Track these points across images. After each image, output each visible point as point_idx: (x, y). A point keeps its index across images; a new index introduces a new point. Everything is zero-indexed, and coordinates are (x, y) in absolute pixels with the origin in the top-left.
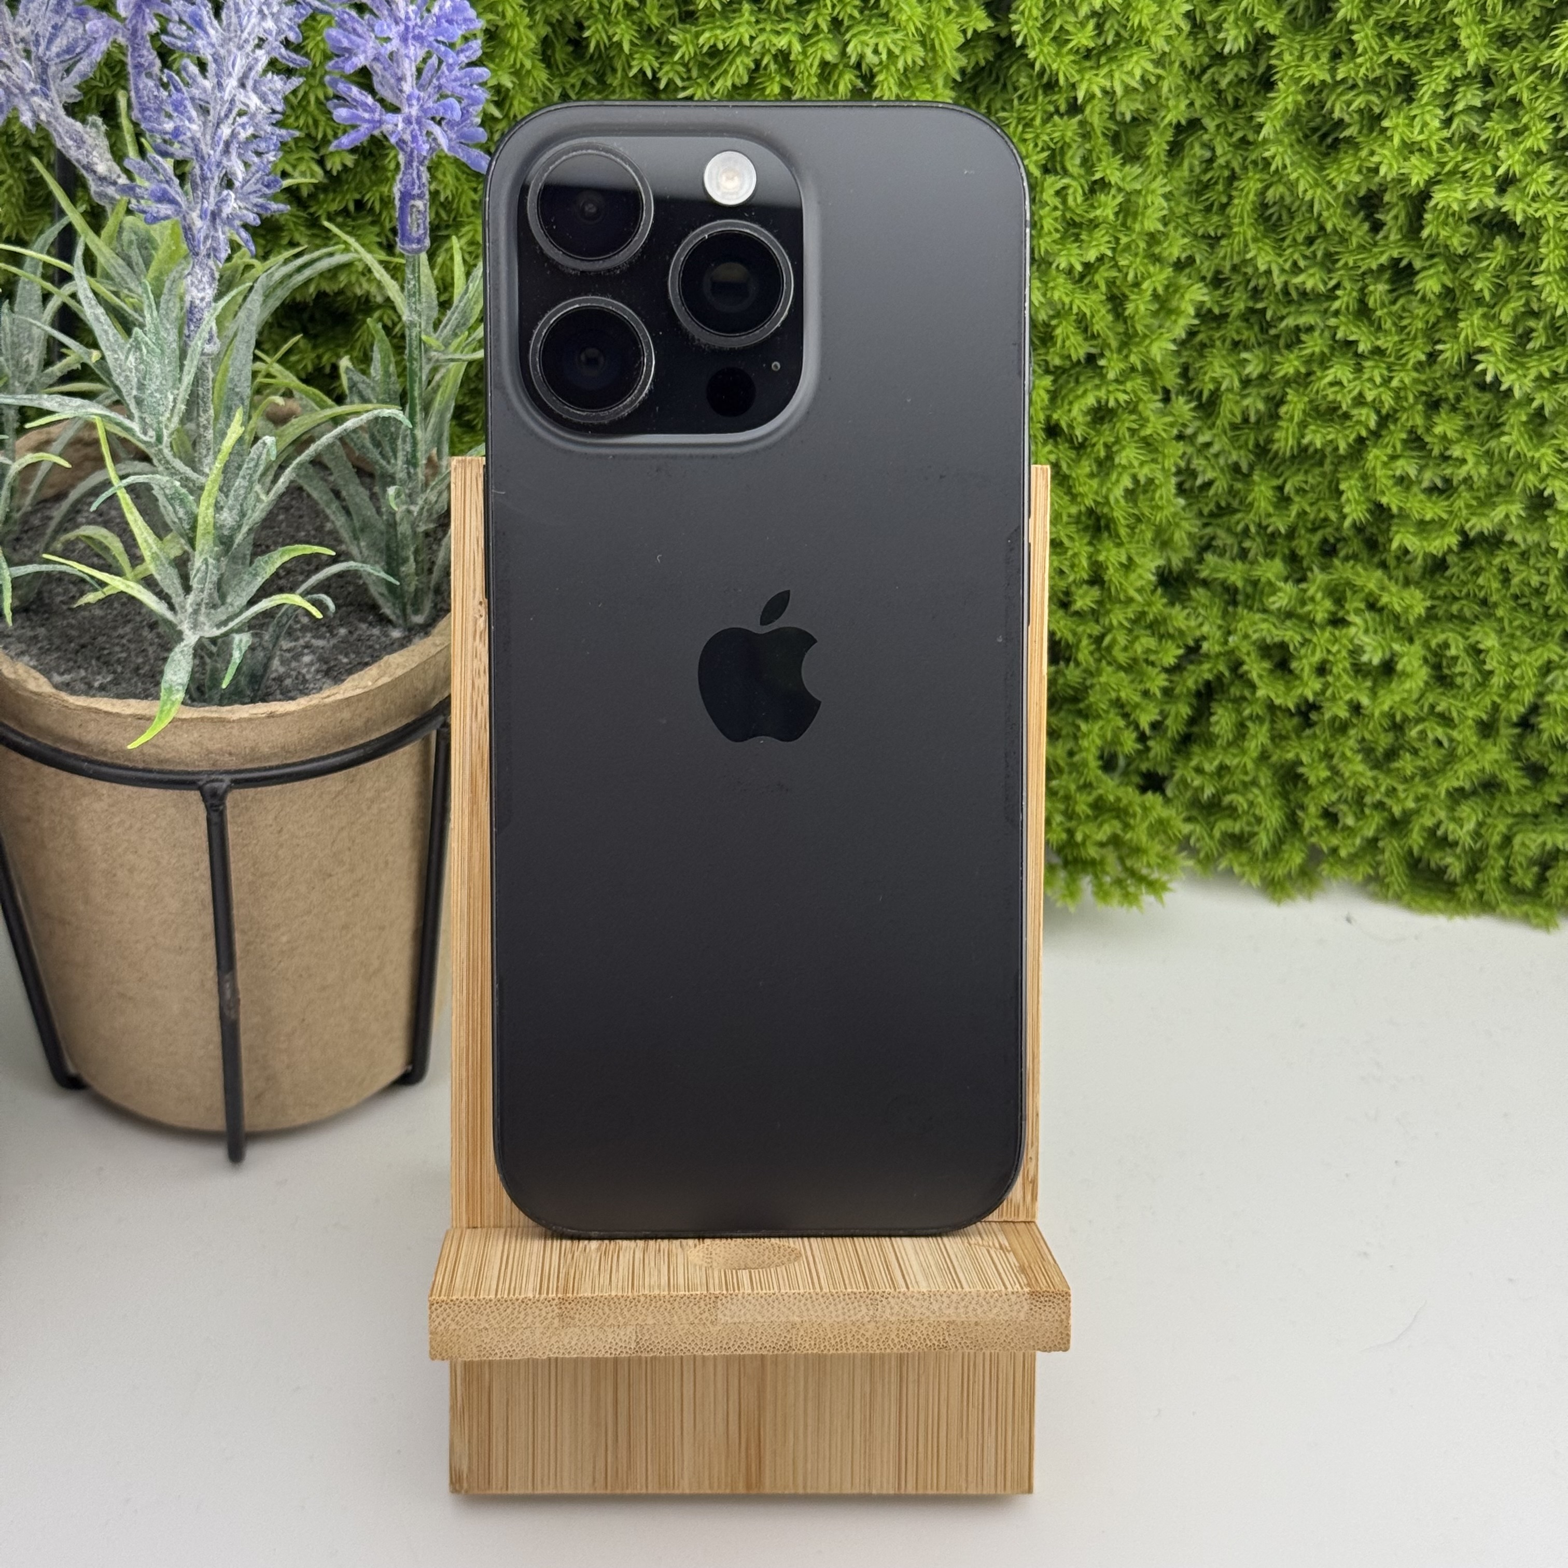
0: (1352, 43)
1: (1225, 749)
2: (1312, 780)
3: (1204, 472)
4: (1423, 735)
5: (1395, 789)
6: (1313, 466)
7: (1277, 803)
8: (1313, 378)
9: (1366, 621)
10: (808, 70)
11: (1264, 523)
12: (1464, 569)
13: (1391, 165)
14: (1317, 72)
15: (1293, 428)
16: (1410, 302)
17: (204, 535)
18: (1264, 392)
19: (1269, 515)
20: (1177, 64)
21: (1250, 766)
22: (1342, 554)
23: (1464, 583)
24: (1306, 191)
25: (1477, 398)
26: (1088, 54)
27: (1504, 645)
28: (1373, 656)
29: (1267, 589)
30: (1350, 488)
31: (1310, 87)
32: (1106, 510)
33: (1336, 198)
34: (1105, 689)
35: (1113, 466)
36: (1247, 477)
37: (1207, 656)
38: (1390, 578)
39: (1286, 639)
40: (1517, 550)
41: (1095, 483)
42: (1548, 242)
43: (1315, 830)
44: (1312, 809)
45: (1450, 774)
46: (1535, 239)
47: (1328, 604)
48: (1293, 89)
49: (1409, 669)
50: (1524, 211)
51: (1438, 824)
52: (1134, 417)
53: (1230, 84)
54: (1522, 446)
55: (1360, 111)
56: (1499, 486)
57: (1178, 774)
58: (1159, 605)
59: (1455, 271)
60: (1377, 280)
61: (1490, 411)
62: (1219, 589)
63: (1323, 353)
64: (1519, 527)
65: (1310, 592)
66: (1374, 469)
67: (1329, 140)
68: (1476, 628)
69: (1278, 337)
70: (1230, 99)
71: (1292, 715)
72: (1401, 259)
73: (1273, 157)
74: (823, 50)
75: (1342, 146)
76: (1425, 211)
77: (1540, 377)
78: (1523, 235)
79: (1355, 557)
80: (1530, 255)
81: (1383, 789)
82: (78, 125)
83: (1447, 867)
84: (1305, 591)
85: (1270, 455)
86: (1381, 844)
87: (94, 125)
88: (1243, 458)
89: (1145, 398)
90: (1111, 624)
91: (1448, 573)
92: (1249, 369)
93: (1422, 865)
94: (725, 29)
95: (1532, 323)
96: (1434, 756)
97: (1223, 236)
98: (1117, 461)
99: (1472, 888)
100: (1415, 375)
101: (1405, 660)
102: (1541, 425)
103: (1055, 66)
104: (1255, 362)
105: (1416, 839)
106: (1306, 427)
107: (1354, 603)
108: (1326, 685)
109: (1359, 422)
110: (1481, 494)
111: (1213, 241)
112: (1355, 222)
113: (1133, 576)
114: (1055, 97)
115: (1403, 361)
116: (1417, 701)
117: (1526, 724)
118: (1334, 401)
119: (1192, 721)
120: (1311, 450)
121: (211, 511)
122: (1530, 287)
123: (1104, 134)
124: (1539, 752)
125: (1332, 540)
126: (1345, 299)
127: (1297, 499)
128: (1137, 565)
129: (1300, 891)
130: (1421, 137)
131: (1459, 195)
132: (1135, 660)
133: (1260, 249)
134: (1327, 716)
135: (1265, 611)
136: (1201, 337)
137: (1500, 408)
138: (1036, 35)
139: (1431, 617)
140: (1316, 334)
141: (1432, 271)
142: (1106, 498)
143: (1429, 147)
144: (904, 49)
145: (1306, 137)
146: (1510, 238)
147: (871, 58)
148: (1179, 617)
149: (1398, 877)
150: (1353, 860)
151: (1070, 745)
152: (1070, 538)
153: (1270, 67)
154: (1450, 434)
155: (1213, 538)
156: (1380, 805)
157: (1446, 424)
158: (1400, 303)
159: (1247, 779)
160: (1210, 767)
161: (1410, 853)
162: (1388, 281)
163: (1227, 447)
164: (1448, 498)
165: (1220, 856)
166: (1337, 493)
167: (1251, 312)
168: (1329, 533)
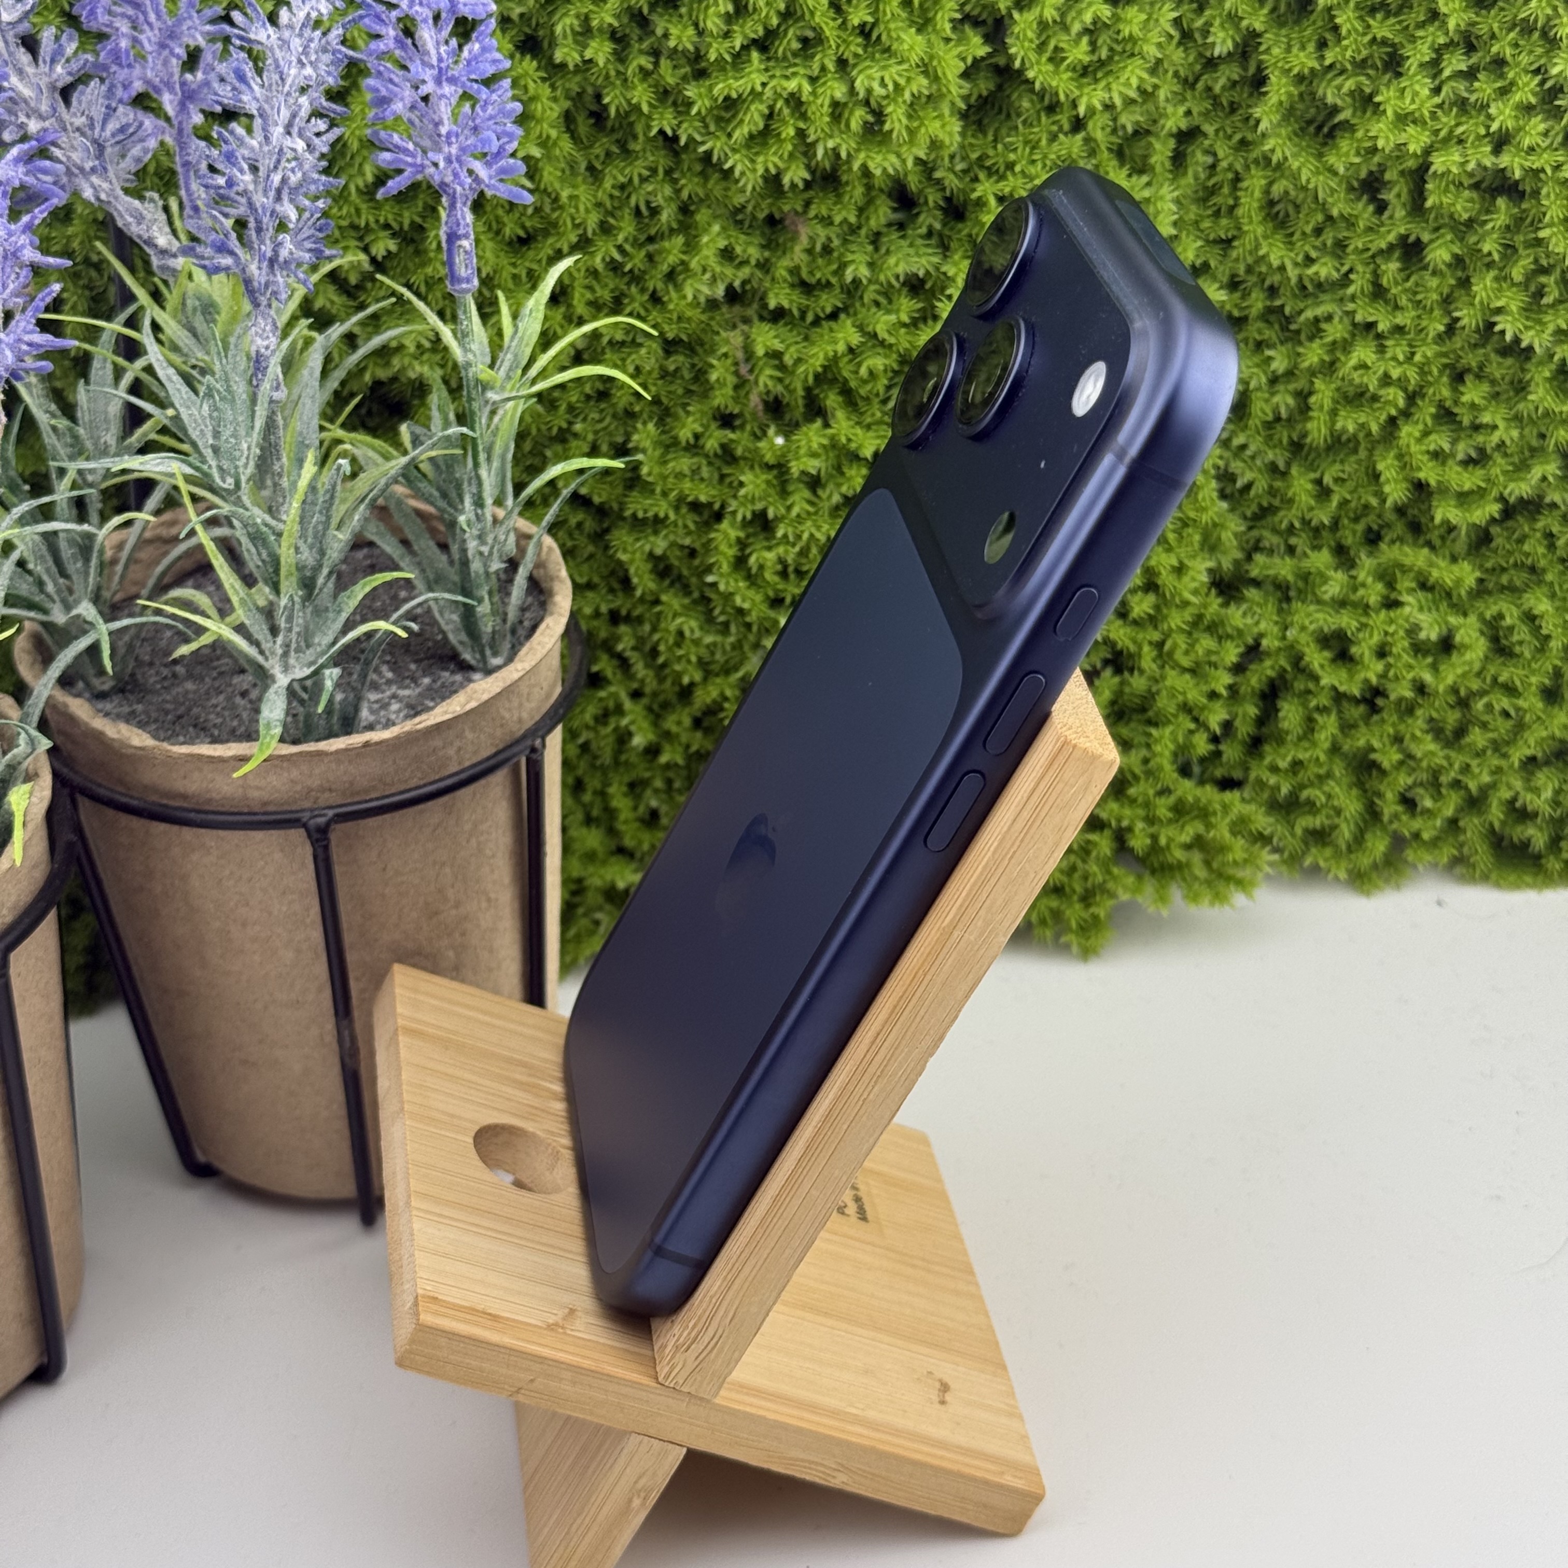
0: (1336, 29)
1: (1296, 745)
2: (1386, 765)
3: (1243, 474)
4: (1489, 707)
5: (1468, 766)
6: (1347, 455)
7: (1355, 792)
8: (1338, 365)
9: (1419, 601)
10: (820, 110)
11: (1307, 517)
12: (1509, 538)
13: (1387, 138)
14: (1304, 60)
15: (1324, 417)
16: (1422, 278)
17: (287, 577)
18: (1291, 387)
19: (1311, 509)
20: (1170, 74)
21: (1323, 757)
22: (1387, 539)
23: (1510, 553)
24: (1308, 181)
25: (1499, 364)
26: (1085, 72)
27: (1557, 609)
28: (1431, 633)
29: (1318, 580)
30: (1388, 468)
31: (1300, 79)
33: (1339, 185)
34: (1171, 693)
36: (1284, 474)
37: (1268, 654)
38: (1436, 557)
39: (1343, 625)
40: (1556, 513)
42: (1548, 195)
43: (1396, 816)
44: (1390, 796)
45: (1521, 743)
46: (1536, 193)
47: (1380, 587)
48: (1284, 80)
49: (1467, 640)
50: (1522, 167)
51: (1514, 800)
53: (1223, 88)
54: (1550, 402)
55: (1351, 93)
56: (1533, 450)
57: (1253, 775)
58: (1215, 604)
59: (1462, 240)
60: (1388, 260)
61: (1514, 374)
62: (1271, 588)
63: (1345, 340)
64: (1556, 487)
65: (1361, 578)
66: (1408, 446)
67: (1326, 130)
68: (1527, 596)
69: (1298, 332)
70: (1225, 103)
71: (1357, 701)
72: (1407, 236)
73: (1273, 151)
74: (833, 89)
75: (1338, 133)
76: (1425, 182)
77: (1558, 331)
78: (1524, 192)
79: (1401, 539)
80: (1534, 211)
81: (1457, 767)
82: (136, 203)
83: (1529, 840)
84: (1355, 577)
85: (1306, 449)
86: (1461, 824)
87: (152, 200)
88: (1279, 457)
90: (1170, 630)
91: (1493, 545)
92: (1275, 365)
93: (1505, 843)
94: (736, 79)
95: (1543, 279)
96: (1503, 727)
97: (1234, 238)
99: (1557, 858)
100: (1436, 348)
101: (1462, 631)
103: (1054, 84)
104: (1280, 358)
106: (1336, 415)
107: (1405, 583)
109: (1388, 402)
110: (1516, 459)
111: (1226, 243)
112: (1360, 205)
113: (1186, 579)
114: (1058, 117)
115: (1423, 335)
116: (1479, 674)
118: (1360, 385)
119: (1261, 721)
120: (1344, 438)
121: (292, 550)
122: (1539, 242)
123: (1109, 149)
125: (1375, 527)
126: (1360, 283)
127: (1336, 489)
128: (1188, 568)
129: (1387, 881)
130: (1413, 107)
131: (1457, 158)
132: (1197, 663)
133: (1270, 245)
135: (1319, 602)
137: (1523, 370)
138: (1033, 56)
139: (1481, 591)
140: (1336, 320)
141: (1440, 241)
143: (1422, 115)
144: (909, 80)
145: (1302, 129)
146: (1510, 198)
147: (878, 91)
148: (1236, 616)
149: (1482, 855)
150: (1435, 843)
151: (1144, 752)
153: (1260, 63)
154: (1477, 401)
155: (1258, 541)
156: (1456, 784)
157: (1473, 393)
158: (1413, 279)
159: (1322, 771)
160: (1283, 764)
161: (1492, 830)
162: (1399, 259)
163: (1263, 448)
164: (1484, 467)
165: (1304, 853)
166: (1375, 476)
167: (1270, 311)
168: (1371, 520)
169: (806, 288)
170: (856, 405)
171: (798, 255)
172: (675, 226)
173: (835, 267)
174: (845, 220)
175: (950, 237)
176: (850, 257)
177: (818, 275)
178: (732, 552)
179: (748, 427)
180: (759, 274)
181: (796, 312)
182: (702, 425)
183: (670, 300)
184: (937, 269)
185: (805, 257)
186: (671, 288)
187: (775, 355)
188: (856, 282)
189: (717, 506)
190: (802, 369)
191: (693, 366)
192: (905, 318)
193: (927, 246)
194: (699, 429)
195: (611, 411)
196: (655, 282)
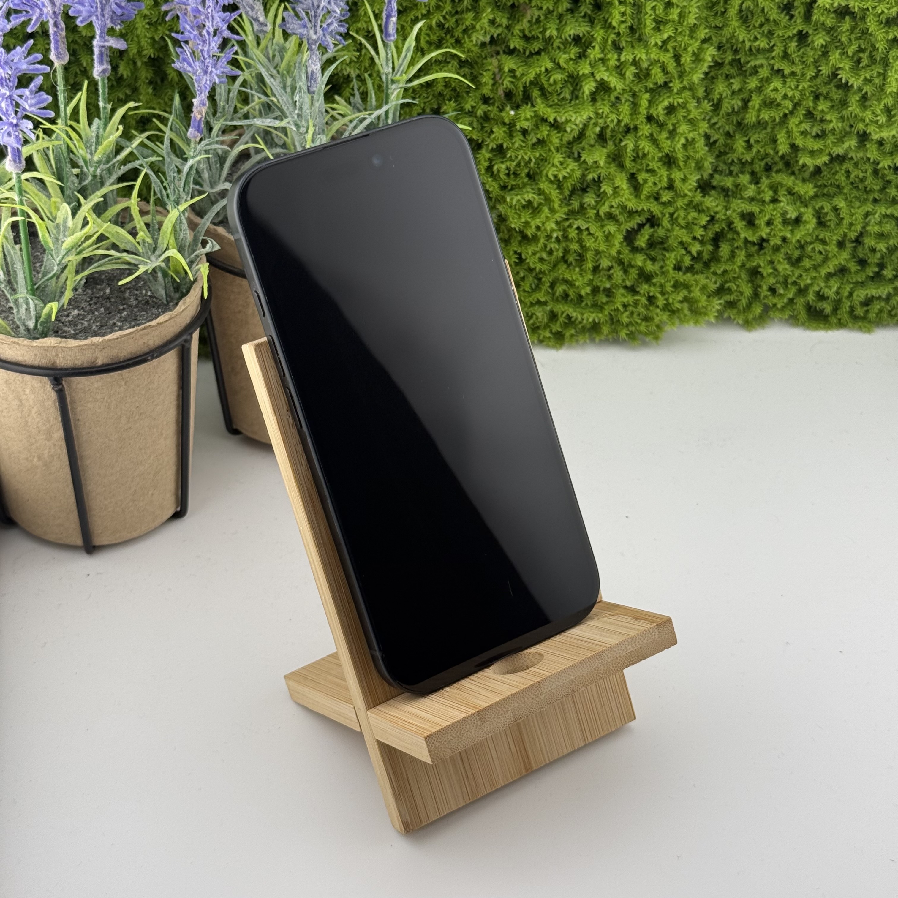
1: (724, 262)
2: (765, 274)
3: (714, 136)
4: (814, 249)
5: (801, 276)
6: (762, 130)
7: (750, 285)
8: (764, 88)
9: (787, 200)
11: (741, 157)
12: (829, 172)
15: (754, 113)
16: (806, 50)
18: (741, 97)
19: (743, 154)
21: (737, 270)
22: (775, 169)
23: (829, 179)
25: (836, 93)
27: (847, 206)
28: (792, 215)
29: (743, 188)
30: (781, 137)
32: (674, 154)
33: (774, 5)
34: (676, 237)
35: (677, 134)
36: (732, 137)
37: (717, 221)
38: (796, 179)
39: (753, 210)
40: (853, 162)
41: (669, 142)
42: (870, 20)
43: (766, 297)
44: (765, 287)
45: (826, 266)
46: (864, 19)
47: (771, 193)
49: (808, 220)
50: (859, 7)
51: (820, 291)
52: (685, 110)
54: (858, 111)
56: (847, 133)
58: (698, 197)
59: (829, 35)
60: (792, 41)
61: (841, 98)
62: (720, 190)
63: (768, 77)
64: (854, 151)
65: (763, 188)
66: (792, 128)
68: (835, 199)
69: (746, 71)
71: (755, 245)
72: (802, 31)
76: (813, 9)
77: (866, 79)
78: (857, 17)
79: (781, 171)
80: (862, 25)
81: (796, 275)
83: (824, 309)
84: (759, 188)
85: (743, 125)
86: (795, 301)
88: (729, 128)
89: (690, 101)
90: (677, 207)
91: (822, 175)
92: (734, 87)
93: (812, 310)
95: (861, 55)
96: (819, 258)
97: (724, 26)
98: (678, 131)
99: (836, 318)
100: (809, 83)
101: (806, 215)
102: (865, 102)
104: (736, 83)
105: (811, 297)
106: (760, 111)
107: (782, 192)
108: (772, 230)
109: (785, 107)
110: (838, 137)
111: (719, 29)
112: (782, 16)
113: (687, 184)
115: (804, 77)
116: (811, 235)
117: (858, 241)
118: (773, 98)
119: (712, 252)
120: (762, 122)
124: (864, 254)
125: (770, 164)
126: (778, 51)
127: (755, 146)
128: (688, 179)
129: (759, 325)
132: (688, 223)
133: (739, 31)
134: (772, 243)
135: (742, 198)
136: (712, 74)
137: (846, 96)
139: (815, 196)
140: (765, 68)
141: (819, 36)
142: (674, 149)
146: (852, 17)
148: (707, 202)
149: (803, 315)
150: (783, 309)
151: (661, 263)
152: (658, 168)
154: (826, 110)
155: (717, 167)
156: (795, 283)
157: (823, 105)
158: (802, 51)
159: (736, 276)
160: (719, 272)
161: (808, 304)
162: (796, 42)
163: (724, 124)
164: (824, 139)
165: (724, 311)
166: (774, 141)
167: (733, 60)
168: (769, 160)
169: (526, 38)
170: (546, 95)
171: (525, 24)
172: (470, 7)
173: (541, 30)
174: (548, 8)
175: (594, 19)
176: (548, 25)
177: (533, 33)
178: (487, 164)
179: (496, 105)
180: (506, 31)
181: (521, 50)
182: (475, 102)
183: (465, 42)
184: (589, 33)
185: (528, 25)
186: (466, 37)
187: (512, 71)
188: (551, 37)
189: (480, 141)
190: (524, 79)
191: (472, 73)
192: (573, 56)
193: (584, 22)
194: (475, 104)
195: (432, 93)
196: (458, 33)
